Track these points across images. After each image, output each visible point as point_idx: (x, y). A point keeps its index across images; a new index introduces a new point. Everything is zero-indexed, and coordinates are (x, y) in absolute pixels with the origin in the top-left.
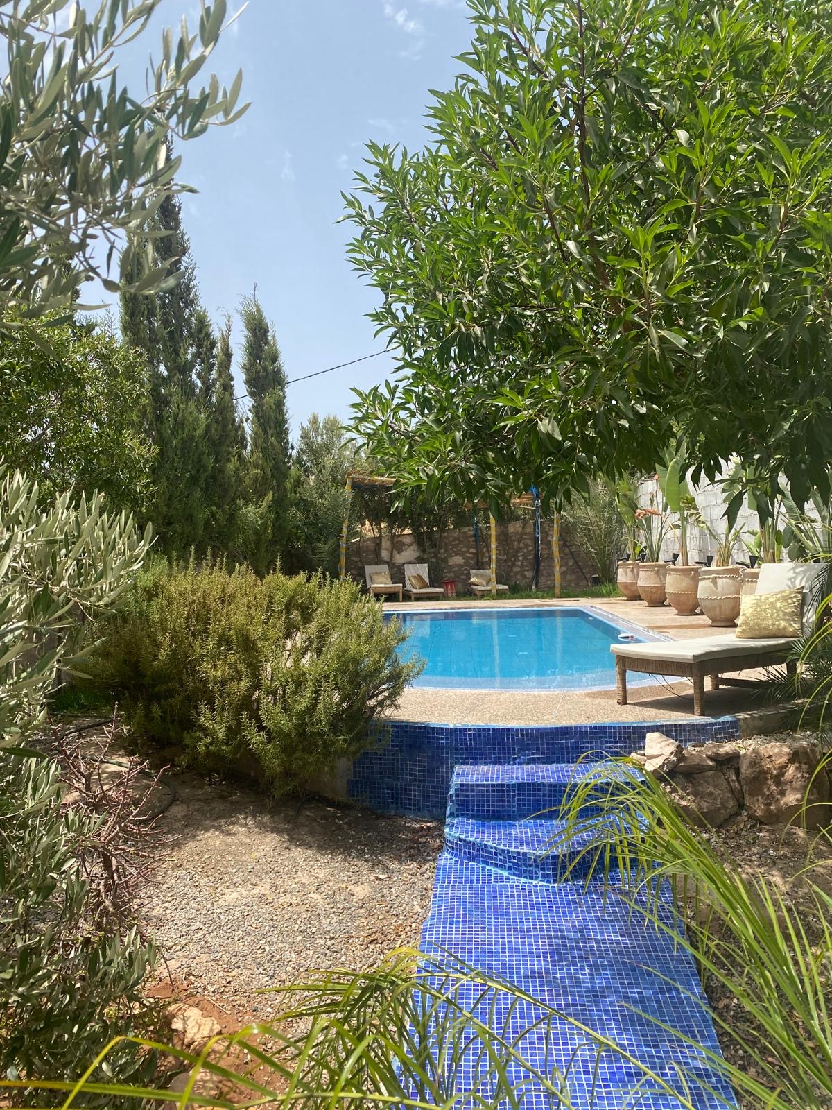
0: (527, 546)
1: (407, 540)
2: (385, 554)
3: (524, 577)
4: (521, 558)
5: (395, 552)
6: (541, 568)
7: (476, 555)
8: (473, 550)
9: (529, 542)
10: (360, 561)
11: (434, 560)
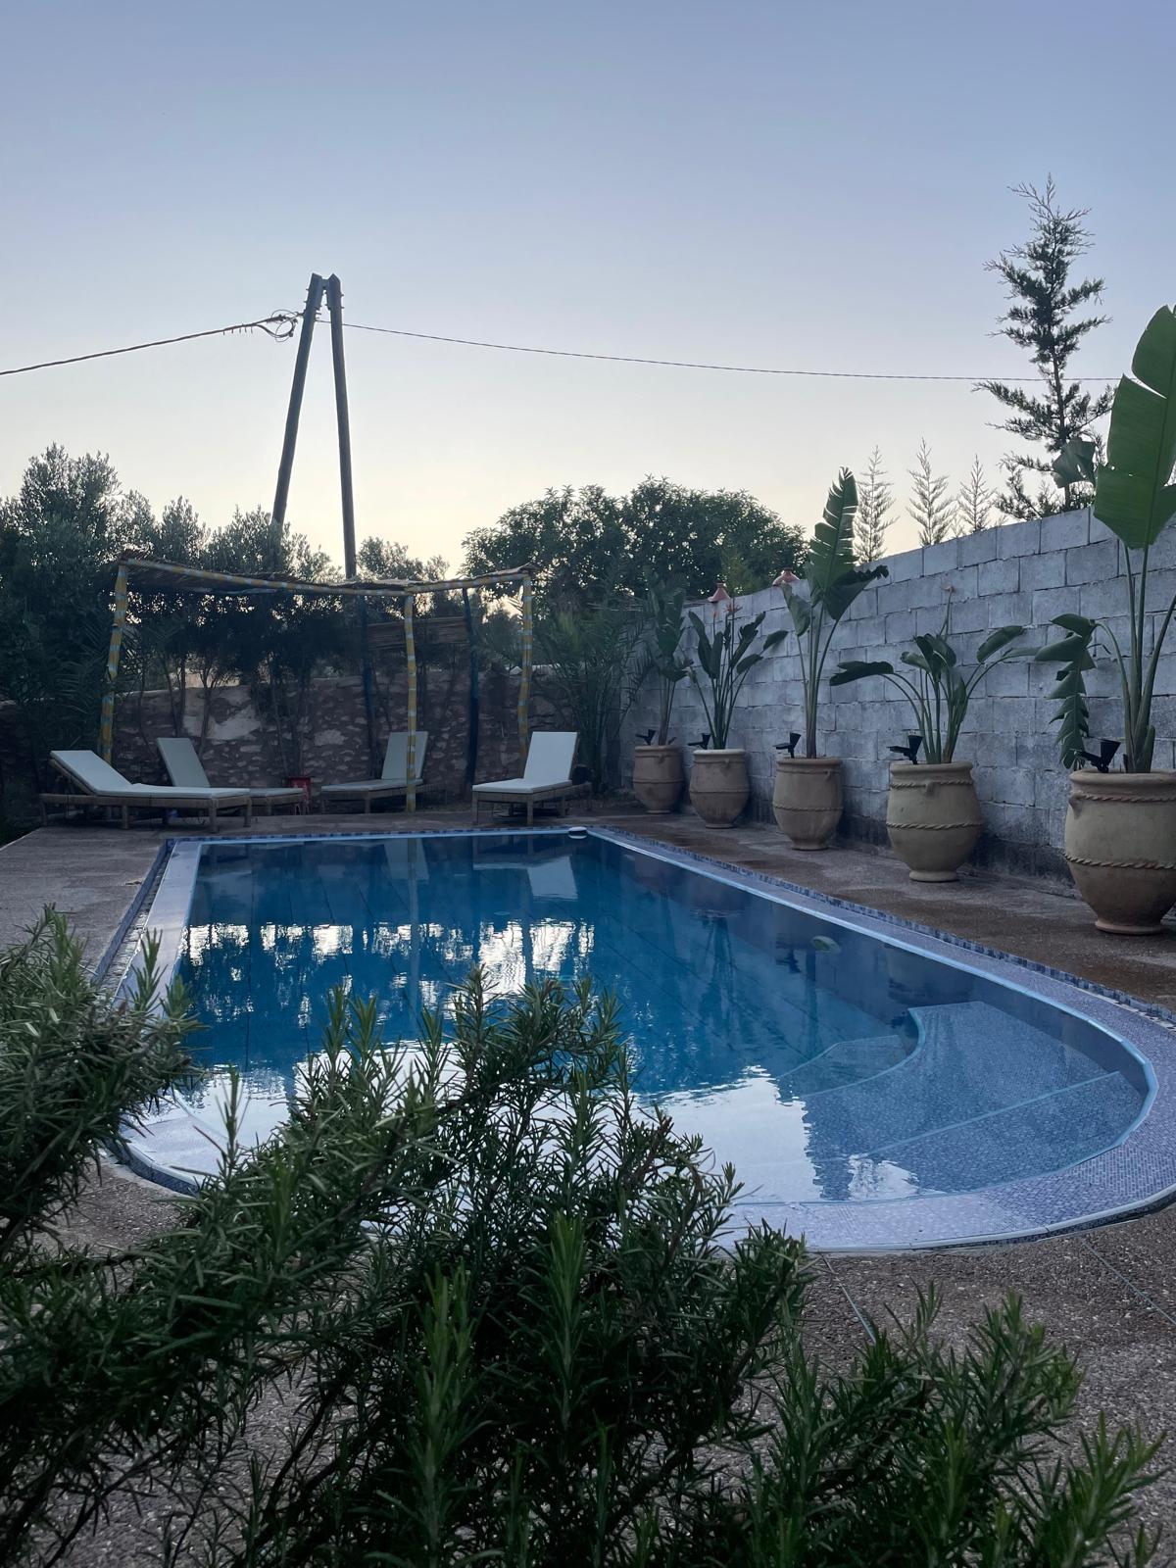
0: (456, 715)
1: (237, 698)
2: (191, 724)
3: (451, 768)
4: (446, 736)
5: (212, 720)
6: (480, 753)
7: (368, 728)
8: (362, 721)
9: (462, 709)
10: (141, 735)
11: (289, 736)
